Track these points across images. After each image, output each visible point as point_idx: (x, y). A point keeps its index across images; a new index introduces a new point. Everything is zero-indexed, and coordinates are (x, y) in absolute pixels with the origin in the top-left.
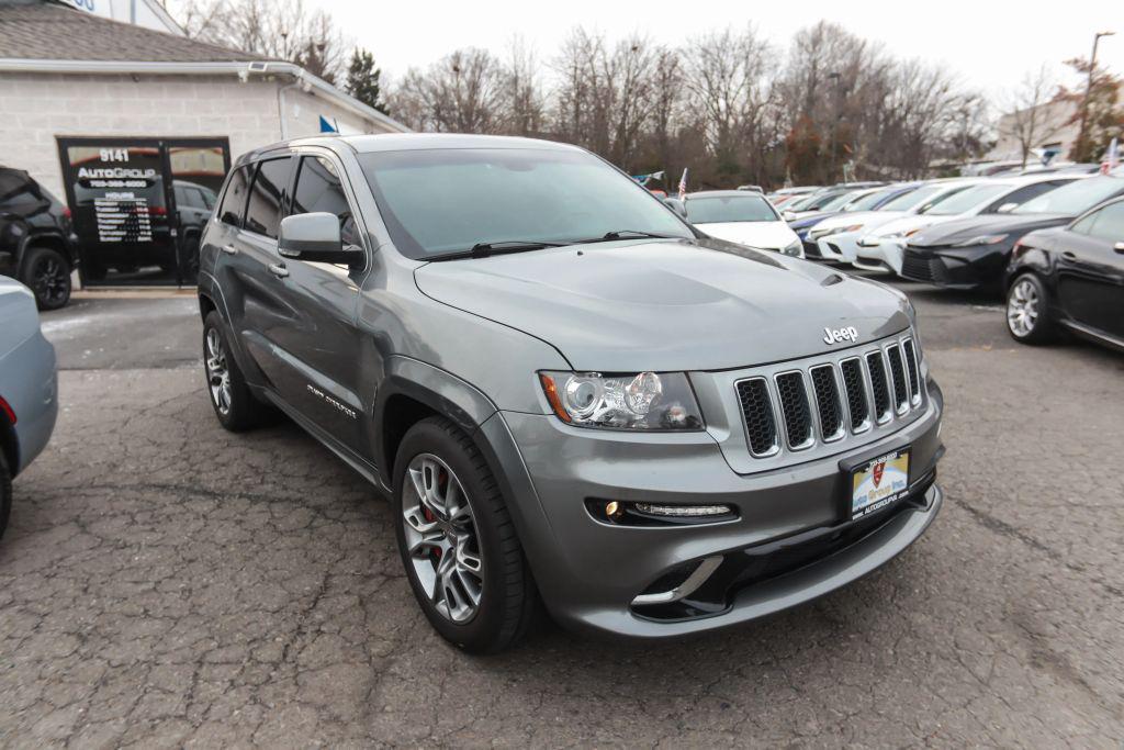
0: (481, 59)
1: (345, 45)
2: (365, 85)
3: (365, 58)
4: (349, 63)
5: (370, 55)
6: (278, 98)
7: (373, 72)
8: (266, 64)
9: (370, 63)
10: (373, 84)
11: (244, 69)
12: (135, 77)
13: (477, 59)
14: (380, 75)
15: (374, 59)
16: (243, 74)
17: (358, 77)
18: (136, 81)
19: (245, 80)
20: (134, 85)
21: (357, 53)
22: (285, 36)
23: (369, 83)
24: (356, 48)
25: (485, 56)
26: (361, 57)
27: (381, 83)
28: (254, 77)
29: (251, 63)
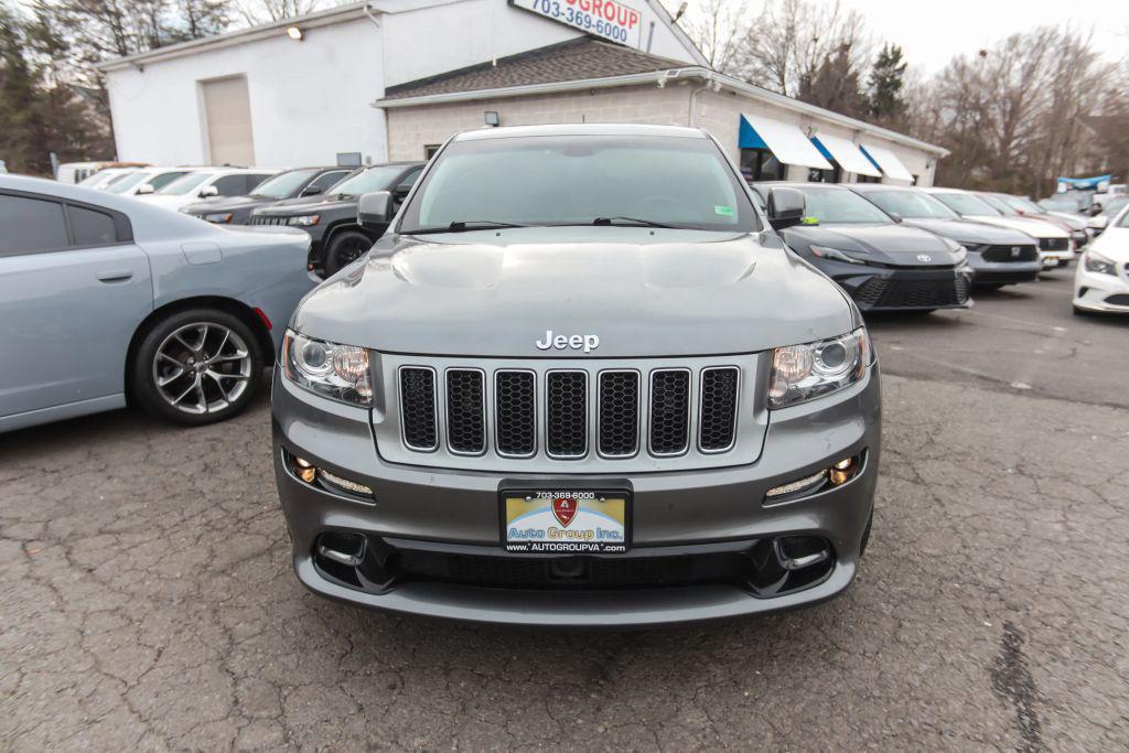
0: (1046, 37)
1: (874, 41)
2: (888, 80)
3: (893, 52)
4: (875, 59)
5: (900, 49)
6: (690, 101)
7: (898, 66)
8: (679, 70)
9: (897, 55)
10: (897, 78)
11: (662, 77)
12: (592, 91)
13: (1041, 37)
14: (907, 69)
15: (902, 53)
16: (661, 82)
17: (881, 72)
18: (592, 94)
19: (662, 86)
20: (591, 97)
21: (886, 49)
22: (816, 40)
23: (892, 77)
24: (886, 44)
25: (1053, 33)
26: (889, 51)
27: (904, 78)
28: (672, 83)
29: (668, 71)
